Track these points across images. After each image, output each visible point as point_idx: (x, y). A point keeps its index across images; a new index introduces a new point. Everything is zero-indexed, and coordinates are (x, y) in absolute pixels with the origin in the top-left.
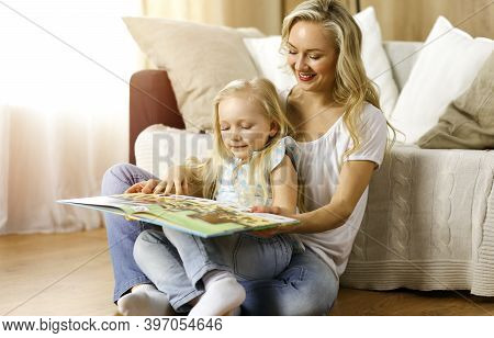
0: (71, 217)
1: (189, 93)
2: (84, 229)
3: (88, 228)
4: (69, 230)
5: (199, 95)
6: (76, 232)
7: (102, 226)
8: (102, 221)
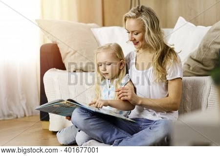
0: (11, 112)
1: (68, 53)
2: (17, 118)
3: (19, 117)
4: (10, 118)
5: (72, 55)
6: (14, 119)
7: (25, 116)
8: (25, 114)
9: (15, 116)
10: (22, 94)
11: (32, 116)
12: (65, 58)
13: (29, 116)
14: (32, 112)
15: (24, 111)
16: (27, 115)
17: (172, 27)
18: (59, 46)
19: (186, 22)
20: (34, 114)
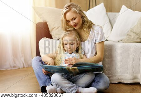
0: (15, 65)
1: (53, 28)
2: (19, 68)
3: (20, 68)
4: (15, 69)
5: (57, 29)
6: (17, 69)
7: (24, 67)
8: (24, 66)
9: (18, 67)
10: (22, 53)
11: (28, 67)
12: (52, 31)
13: (26, 68)
14: (28, 65)
15: (23, 64)
16: (25, 67)
17: (119, 11)
18: (48, 23)
19: (127, 9)
20: (29, 66)
